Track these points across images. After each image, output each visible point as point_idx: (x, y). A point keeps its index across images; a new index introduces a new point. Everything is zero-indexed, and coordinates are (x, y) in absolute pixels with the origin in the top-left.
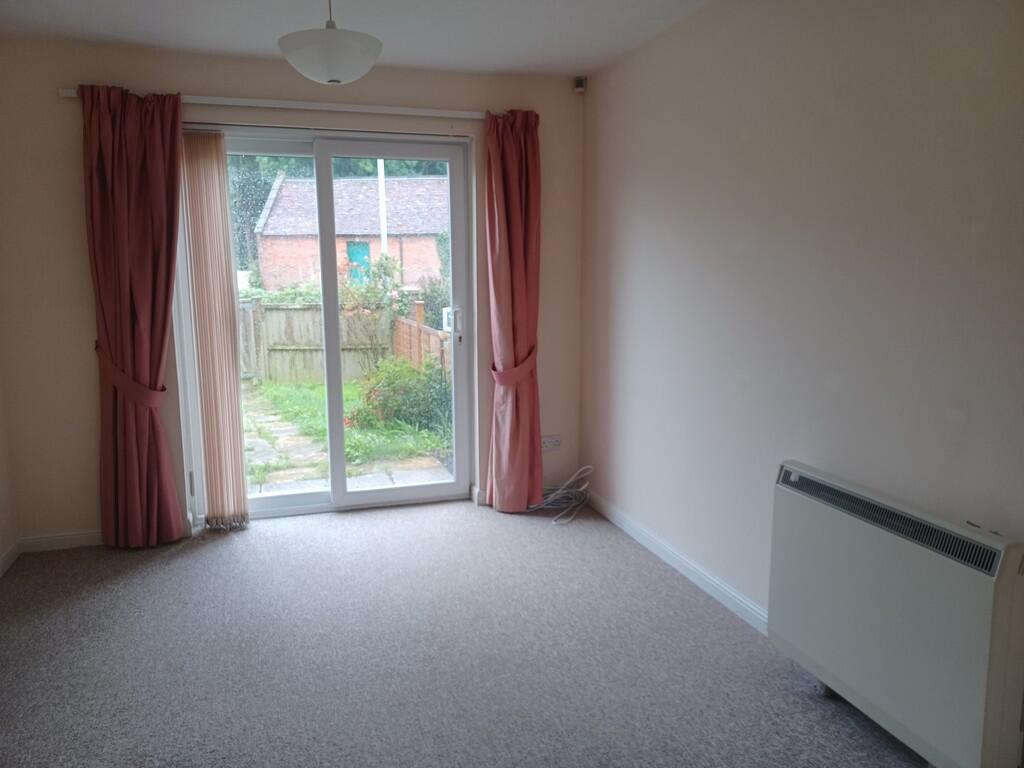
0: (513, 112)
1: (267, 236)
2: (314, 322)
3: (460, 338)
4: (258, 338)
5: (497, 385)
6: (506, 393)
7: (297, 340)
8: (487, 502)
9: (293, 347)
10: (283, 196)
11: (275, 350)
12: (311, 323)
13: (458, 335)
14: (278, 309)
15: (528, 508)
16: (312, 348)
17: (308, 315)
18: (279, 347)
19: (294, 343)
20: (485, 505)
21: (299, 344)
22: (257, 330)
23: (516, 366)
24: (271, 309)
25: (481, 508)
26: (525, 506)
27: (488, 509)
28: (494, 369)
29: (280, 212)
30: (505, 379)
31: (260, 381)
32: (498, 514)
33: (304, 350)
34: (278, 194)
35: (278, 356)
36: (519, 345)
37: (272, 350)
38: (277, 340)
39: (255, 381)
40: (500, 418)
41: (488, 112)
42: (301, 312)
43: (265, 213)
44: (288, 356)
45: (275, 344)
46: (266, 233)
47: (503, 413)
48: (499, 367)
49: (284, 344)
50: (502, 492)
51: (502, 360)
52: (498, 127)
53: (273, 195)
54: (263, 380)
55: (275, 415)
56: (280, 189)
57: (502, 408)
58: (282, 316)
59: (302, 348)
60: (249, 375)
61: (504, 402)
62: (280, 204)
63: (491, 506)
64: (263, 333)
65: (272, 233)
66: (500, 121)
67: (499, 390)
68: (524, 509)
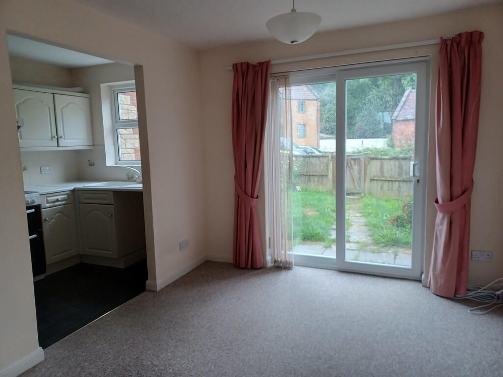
0: (460, 35)
1: (399, 121)
2: (395, 166)
3: (418, 181)
4: (365, 174)
5: (438, 212)
6: (443, 218)
7: (386, 175)
8: (428, 286)
9: (383, 179)
10: (409, 99)
11: (374, 180)
12: (393, 166)
13: (417, 179)
14: (377, 159)
15: (455, 296)
16: (393, 179)
17: (392, 162)
18: (376, 178)
19: (384, 177)
20: (426, 287)
21: (386, 177)
22: (365, 170)
23: (451, 200)
24: (373, 159)
25: (423, 288)
26: (453, 295)
27: (427, 290)
28: (437, 202)
29: (407, 107)
30: (443, 209)
31: (365, 195)
32: (432, 295)
33: (388, 181)
34: (406, 99)
35: (374, 184)
36: (454, 188)
37: (372, 180)
38: (375, 174)
39: (363, 195)
40: (438, 234)
41: (441, 38)
42: (389, 161)
43: (398, 108)
44: (380, 183)
45: (374, 176)
46: (398, 119)
47: (441, 231)
48: (440, 201)
49: (379, 177)
50: (436, 282)
51: (442, 196)
52: (447, 46)
53: (403, 99)
54: (367, 195)
55: (361, 213)
56: (408, 96)
57: (440, 227)
58: (379, 162)
59: (388, 179)
60: (360, 192)
61: (442, 224)
62: (407, 104)
63: (429, 288)
64: (368, 172)
65: (401, 118)
66: (449, 42)
67: (439, 216)
68: (452, 296)
